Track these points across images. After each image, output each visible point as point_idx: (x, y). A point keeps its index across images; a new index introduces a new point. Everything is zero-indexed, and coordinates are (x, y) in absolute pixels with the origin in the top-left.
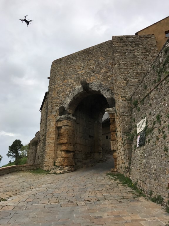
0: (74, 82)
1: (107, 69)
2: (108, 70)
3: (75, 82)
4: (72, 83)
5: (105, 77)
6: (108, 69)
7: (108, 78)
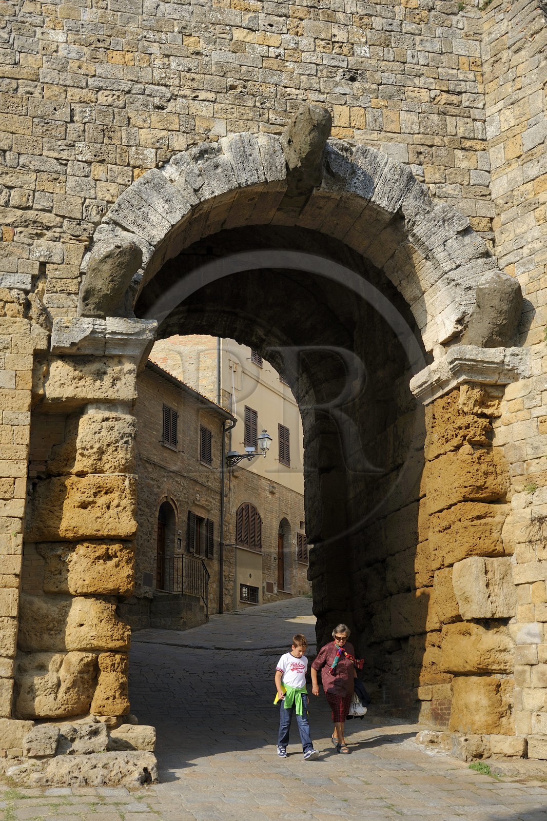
0: (203, 95)
1: (448, 92)
2: (455, 99)
3: (211, 96)
4: (187, 92)
5: (437, 140)
6: (453, 93)
7: (459, 154)
